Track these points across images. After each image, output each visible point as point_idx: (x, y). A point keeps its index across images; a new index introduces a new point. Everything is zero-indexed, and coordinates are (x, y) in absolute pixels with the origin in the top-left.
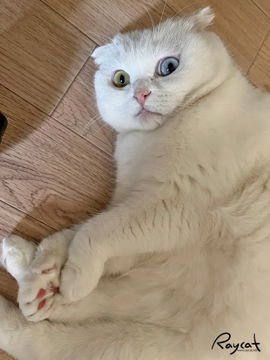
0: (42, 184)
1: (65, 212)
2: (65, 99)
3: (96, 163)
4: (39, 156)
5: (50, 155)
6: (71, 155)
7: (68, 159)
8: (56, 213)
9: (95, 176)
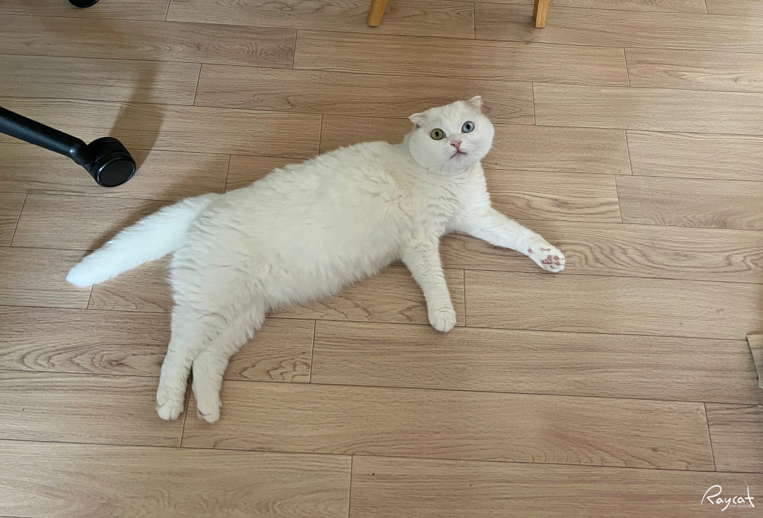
0: (95, 351)
1: (117, 361)
2: (93, 294)
3: (127, 321)
4: (88, 335)
5: (95, 331)
6: (109, 324)
7: (107, 328)
8: (111, 364)
9: (129, 329)
